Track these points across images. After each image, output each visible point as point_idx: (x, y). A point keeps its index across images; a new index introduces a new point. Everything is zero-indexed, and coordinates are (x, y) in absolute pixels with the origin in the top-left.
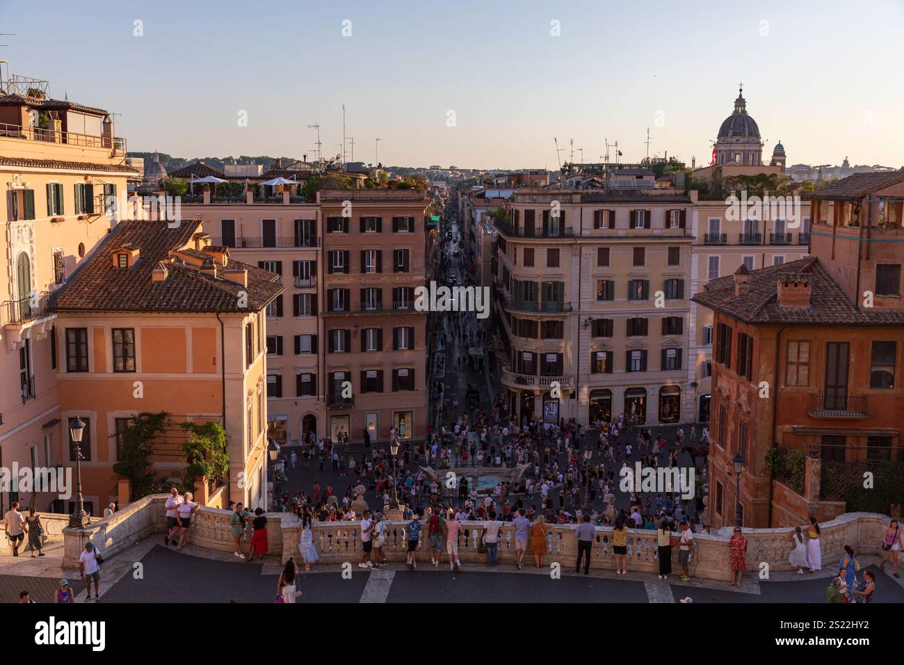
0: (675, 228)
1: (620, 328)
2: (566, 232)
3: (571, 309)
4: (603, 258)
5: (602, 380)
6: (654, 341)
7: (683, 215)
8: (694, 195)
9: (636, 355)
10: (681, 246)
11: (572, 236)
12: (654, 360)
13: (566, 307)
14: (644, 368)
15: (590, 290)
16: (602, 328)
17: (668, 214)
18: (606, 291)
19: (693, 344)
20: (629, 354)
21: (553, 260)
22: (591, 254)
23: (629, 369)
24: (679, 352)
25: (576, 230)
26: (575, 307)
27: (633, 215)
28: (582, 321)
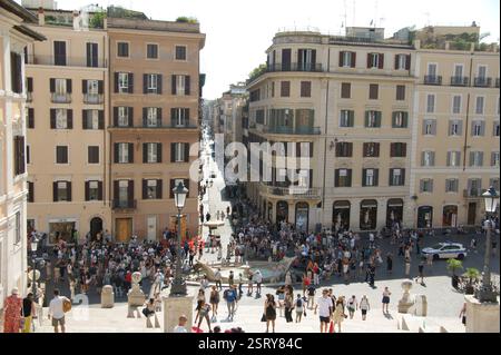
0: (402, 70)
1: (358, 150)
2: (317, 67)
3: (319, 133)
4: (346, 91)
5: (342, 193)
6: (384, 161)
7: (408, 58)
8: (417, 43)
9: (370, 173)
10: (406, 85)
11: (321, 71)
12: (384, 177)
13: (316, 130)
14: (376, 183)
15: (335, 118)
16: (344, 149)
17: (397, 57)
18: (348, 119)
19: (413, 165)
20: (364, 171)
21: (306, 90)
22: (336, 88)
23: (364, 184)
24: (403, 171)
25: (325, 67)
26: (323, 130)
27: (370, 56)
28: (329, 143)
